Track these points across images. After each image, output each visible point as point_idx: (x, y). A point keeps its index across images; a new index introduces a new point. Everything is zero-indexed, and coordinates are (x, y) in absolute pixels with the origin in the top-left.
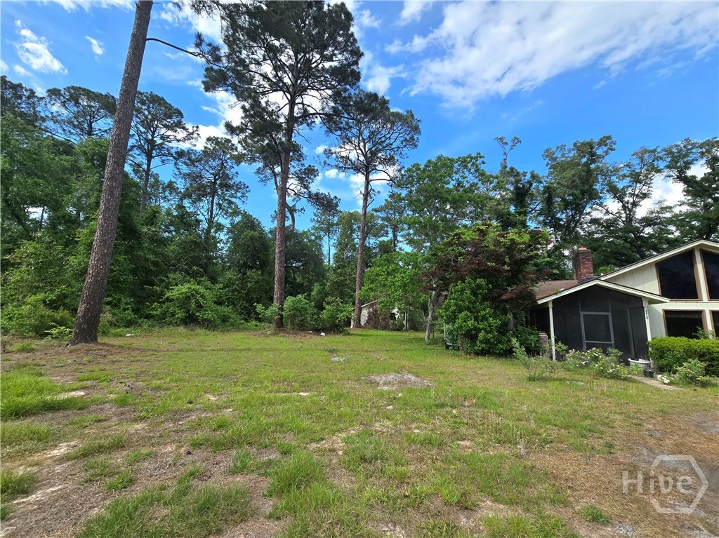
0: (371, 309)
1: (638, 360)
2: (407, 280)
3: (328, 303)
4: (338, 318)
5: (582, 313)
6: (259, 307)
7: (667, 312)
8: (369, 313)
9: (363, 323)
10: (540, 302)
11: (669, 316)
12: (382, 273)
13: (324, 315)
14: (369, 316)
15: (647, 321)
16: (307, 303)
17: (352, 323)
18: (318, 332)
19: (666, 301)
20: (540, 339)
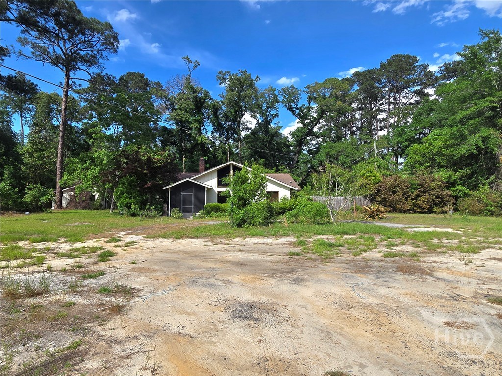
0: (72, 193)
2: (96, 174)
3: (30, 189)
4: (41, 201)
7: (218, 192)
8: (70, 196)
9: (64, 204)
10: (164, 188)
11: (219, 194)
12: (78, 169)
13: (28, 198)
14: (70, 198)
15: (206, 197)
17: (53, 204)
18: (22, 212)
19: (211, 188)
20: (163, 206)
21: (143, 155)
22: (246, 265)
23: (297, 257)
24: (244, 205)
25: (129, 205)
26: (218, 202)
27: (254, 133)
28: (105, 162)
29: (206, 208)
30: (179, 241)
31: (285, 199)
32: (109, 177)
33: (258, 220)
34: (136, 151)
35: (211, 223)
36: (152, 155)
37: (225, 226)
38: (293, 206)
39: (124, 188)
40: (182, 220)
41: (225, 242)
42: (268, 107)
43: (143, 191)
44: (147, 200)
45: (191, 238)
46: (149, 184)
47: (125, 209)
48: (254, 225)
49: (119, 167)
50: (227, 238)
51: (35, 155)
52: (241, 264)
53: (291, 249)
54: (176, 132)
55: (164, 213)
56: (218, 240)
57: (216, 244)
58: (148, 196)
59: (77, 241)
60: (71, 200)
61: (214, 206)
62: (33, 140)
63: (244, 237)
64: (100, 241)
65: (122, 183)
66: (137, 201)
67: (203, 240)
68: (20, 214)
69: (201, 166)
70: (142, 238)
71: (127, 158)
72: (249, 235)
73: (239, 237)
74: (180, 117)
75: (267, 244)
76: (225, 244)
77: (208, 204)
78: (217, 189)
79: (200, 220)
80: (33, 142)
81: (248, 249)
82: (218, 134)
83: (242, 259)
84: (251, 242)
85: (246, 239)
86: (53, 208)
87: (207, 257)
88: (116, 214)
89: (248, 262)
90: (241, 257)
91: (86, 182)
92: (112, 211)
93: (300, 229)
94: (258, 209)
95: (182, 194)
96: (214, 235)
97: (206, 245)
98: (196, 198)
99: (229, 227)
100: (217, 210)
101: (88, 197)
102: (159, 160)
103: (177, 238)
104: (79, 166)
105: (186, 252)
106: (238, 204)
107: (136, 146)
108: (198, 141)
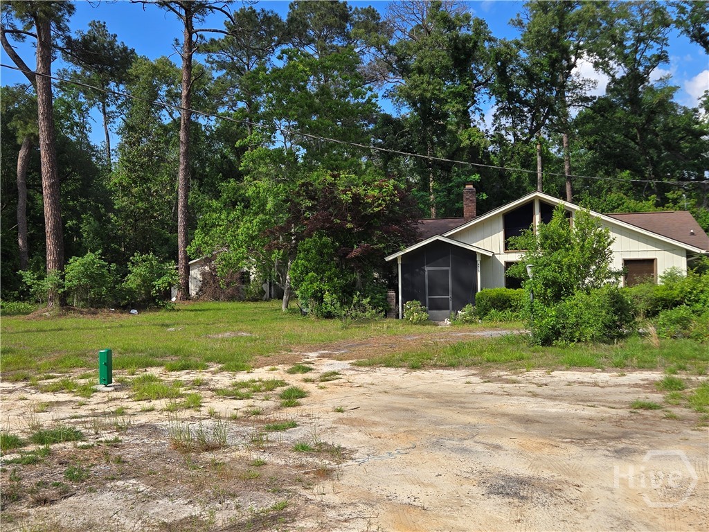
0: (207, 268)
2: (255, 231)
3: (136, 264)
6: (28, 276)
7: (507, 263)
8: (203, 274)
10: (387, 259)
12: (221, 223)
13: (132, 282)
14: (204, 279)
15: (479, 274)
16: (103, 267)
17: (174, 292)
18: (125, 308)
19: (491, 255)
20: (387, 297)
21: (344, 192)
22: (538, 422)
23: (648, 413)
24: (557, 297)
25: (319, 294)
26: (508, 286)
27: (601, 108)
28: (269, 206)
29: (480, 300)
30: (418, 373)
31: (672, 277)
32: (278, 238)
33: (590, 331)
34: (330, 184)
35: (487, 333)
36: (361, 190)
37: (514, 341)
38: (690, 293)
39: (309, 261)
40: (428, 327)
41: (508, 377)
42: (639, 40)
43: (345, 264)
44: (354, 283)
45: (442, 367)
46: (356, 251)
47: (312, 303)
48: (579, 341)
49: (297, 216)
50: (514, 369)
51: (135, 190)
52: (526, 421)
53: (643, 396)
54: (412, 125)
55: (388, 312)
56: (495, 374)
57: (489, 382)
58: (357, 276)
59: (238, 369)
60: (205, 283)
61: (498, 295)
62: (128, 161)
63: (551, 367)
64: (276, 369)
65: (304, 250)
66: (334, 287)
67: (463, 372)
68: (122, 313)
69: (469, 206)
70: (349, 366)
71: (311, 198)
72: (562, 364)
73: (540, 366)
74: (419, 92)
75: (595, 384)
76: (508, 381)
77: (484, 290)
78: (503, 258)
79: (466, 326)
80: (130, 164)
81: (551, 392)
82: (510, 120)
83: (533, 411)
84: (563, 378)
85: (555, 373)
86: (174, 299)
87: (466, 405)
88: (293, 311)
89: (542, 416)
90: (532, 407)
91: (235, 250)
92: (287, 307)
93: (687, 351)
94: (588, 306)
95: (427, 269)
96: (488, 361)
97: (467, 383)
98: (457, 279)
99: (525, 345)
100: (502, 304)
101: (237, 276)
102: (375, 199)
103: (414, 368)
104: (223, 217)
105: (428, 395)
106: (545, 294)
107: (329, 171)
108: (461, 142)
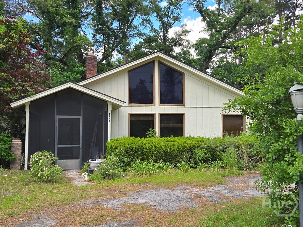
1: (95, 160)
5: (57, 117)
7: (131, 115)
10: (14, 105)
11: (133, 119)
15: (109, 123)
20: (11, 146)
55: (12, 162)
77: (114, 139)
78: (128, 110)
